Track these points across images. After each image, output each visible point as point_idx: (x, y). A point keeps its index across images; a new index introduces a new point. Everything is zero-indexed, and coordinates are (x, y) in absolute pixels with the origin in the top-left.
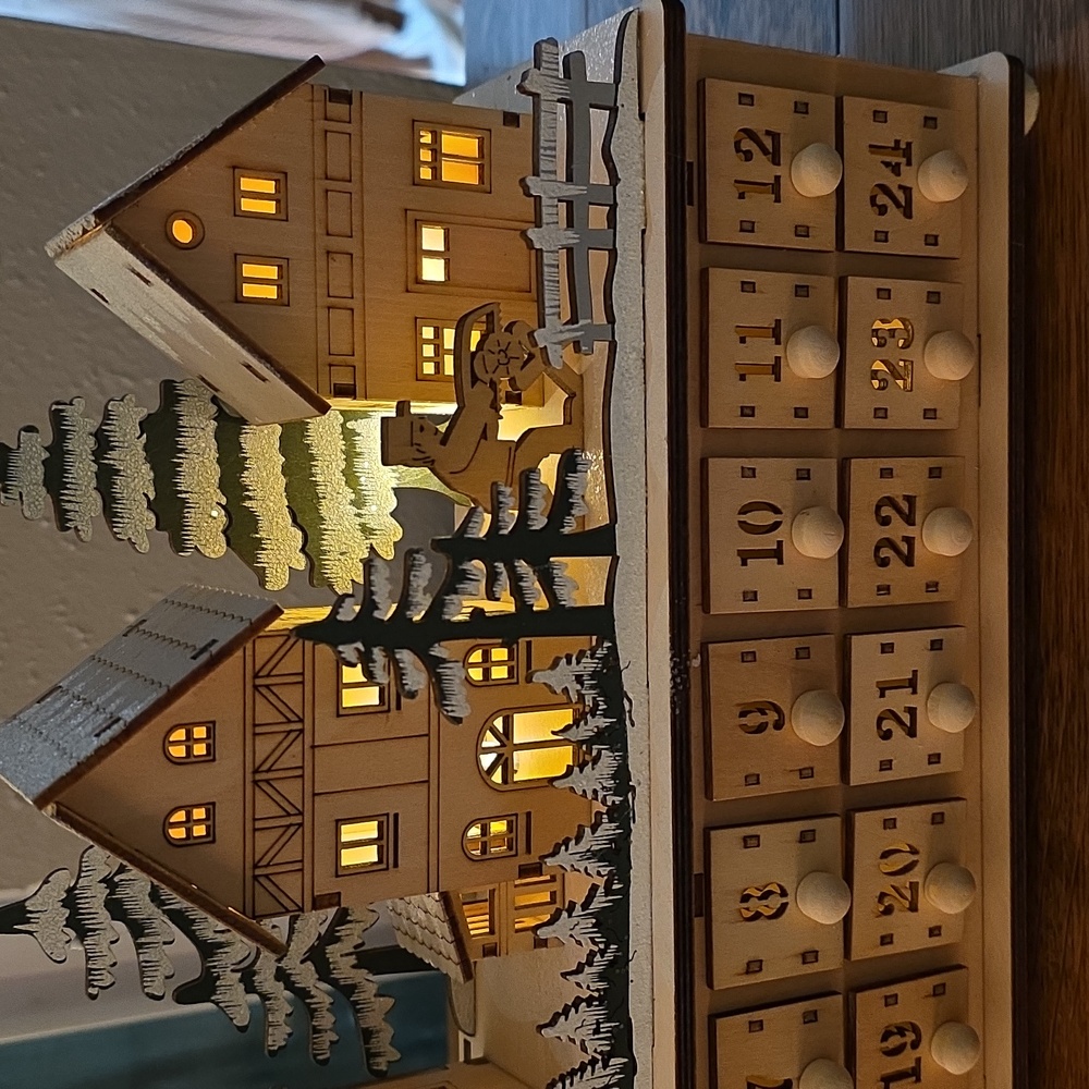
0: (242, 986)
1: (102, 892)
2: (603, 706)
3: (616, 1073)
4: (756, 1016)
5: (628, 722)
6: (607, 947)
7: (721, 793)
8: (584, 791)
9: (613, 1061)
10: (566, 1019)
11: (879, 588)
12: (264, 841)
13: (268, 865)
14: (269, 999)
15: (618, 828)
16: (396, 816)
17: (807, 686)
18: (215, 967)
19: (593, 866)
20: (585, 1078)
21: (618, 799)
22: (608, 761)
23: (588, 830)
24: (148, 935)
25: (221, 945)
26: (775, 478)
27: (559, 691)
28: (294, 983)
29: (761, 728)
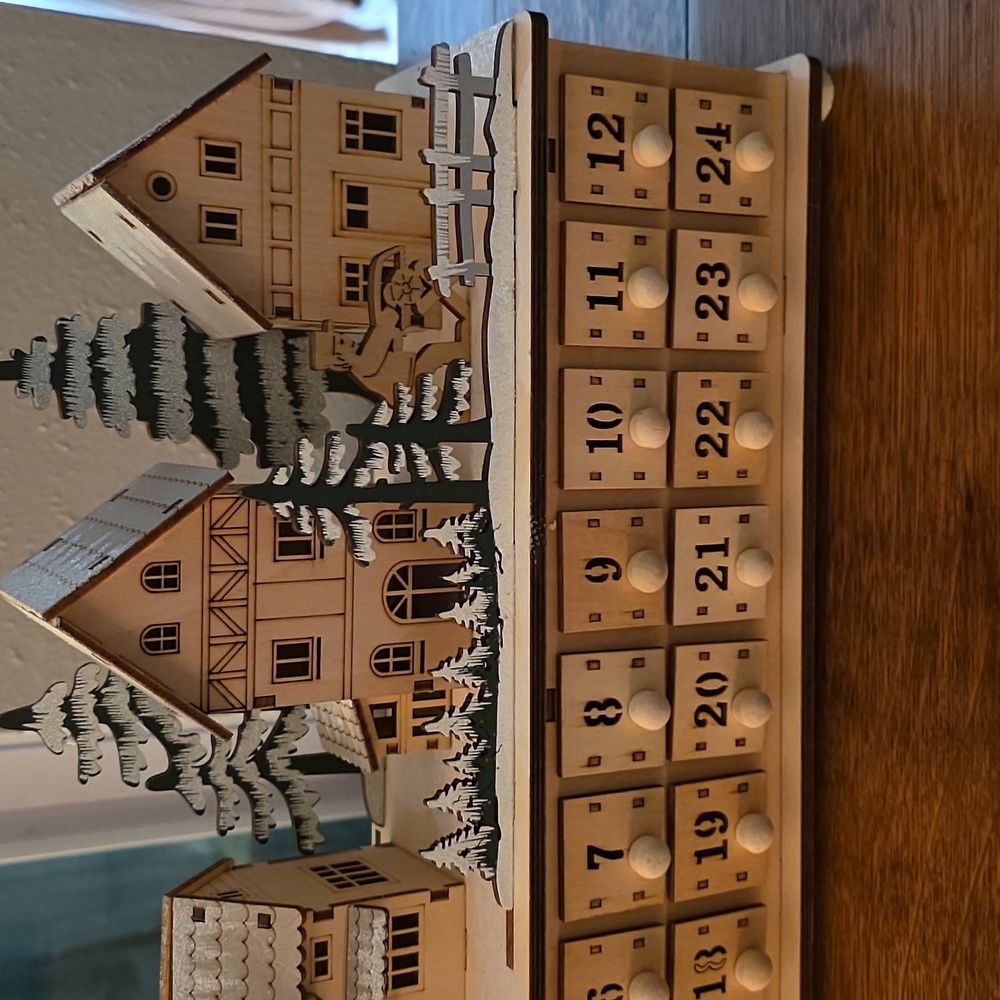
0: (200, 779)
1: (91, 701)
2: (478, 557)
3: (485, 838)
4: (595, 799)
5: (498, 570)
6: (479, 740)
7: (571, 627)
8: (463, 622)
9: (482, 829)
10: (446, 794)
11: (699, 473)
12: (217, 654)
13: (219, 672)
14: (221, 790)
15: (489, 651)
16: (319, 639)
17: (639, 547)
18: (178, 763)
19: (469, 679)
20: (460, 840)
21: (489, 629)
22: (482, 600)
23: (465, 652)
24: (127, 736)
25: (184, 746)
26: (617, 386)
27: (444, 545)
28: (241, 778)
29: (602, 579)
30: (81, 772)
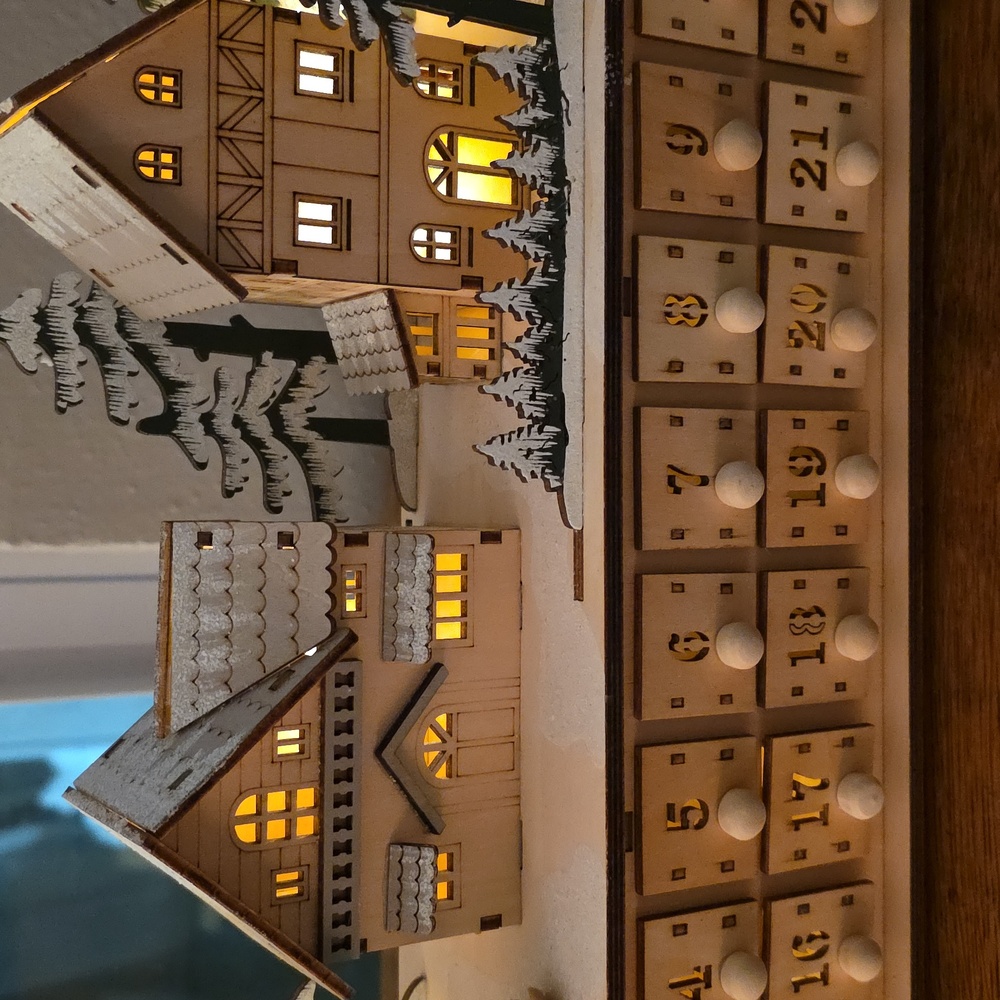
0: (201, 427)
1: (71, 316)
2: (542, 100)
3: (549, 440)
4: (677, 412)
5: (565, 120)
6: (543, 324)
7: (650, 202)
8: (524, 175)
9: (547, 428)
10: (506, 380)
11: (795, 46)
12: (227, 195)
13: (230, 219)
14: (227, 443)
15: (554, 216)
16: (349, 202)
17: (729, 117)
18: (176, 404)
19: (532, 248)
20: (522, 437)
21: (555, 190)
22: (546, 152)
23: (527, 212)
24: (113, 362)
25: (182, 384)
27: (502, 76)
28: (250, 432)
29: (687, 150)
30: (58, 397)
